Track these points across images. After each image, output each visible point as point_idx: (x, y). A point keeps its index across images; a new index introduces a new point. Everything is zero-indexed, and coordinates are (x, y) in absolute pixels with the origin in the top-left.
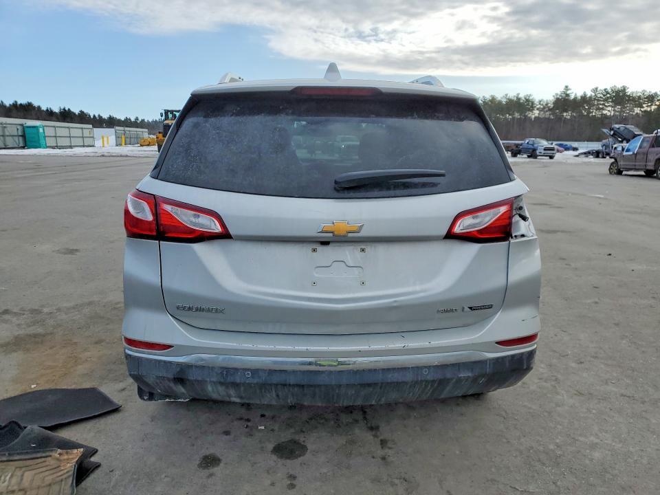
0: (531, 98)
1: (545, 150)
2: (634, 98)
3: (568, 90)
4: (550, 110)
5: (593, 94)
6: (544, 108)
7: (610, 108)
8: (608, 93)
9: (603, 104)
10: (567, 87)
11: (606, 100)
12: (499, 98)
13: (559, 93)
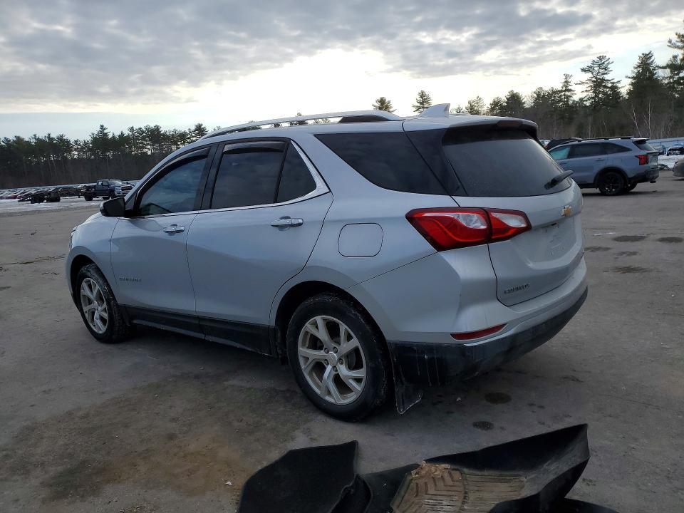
0: (64, 138)
1: (122, 190)
2: (168, 137)
3: (105, 129)
4: (90, 150)
5: (131, 133)
6: (83, 148)
7: (149, 147)
8: (143, 132)
9: (142, 143)
10: (102, 126)
11: (144, 138)
12: (26, 139)
13: (96, 133)
